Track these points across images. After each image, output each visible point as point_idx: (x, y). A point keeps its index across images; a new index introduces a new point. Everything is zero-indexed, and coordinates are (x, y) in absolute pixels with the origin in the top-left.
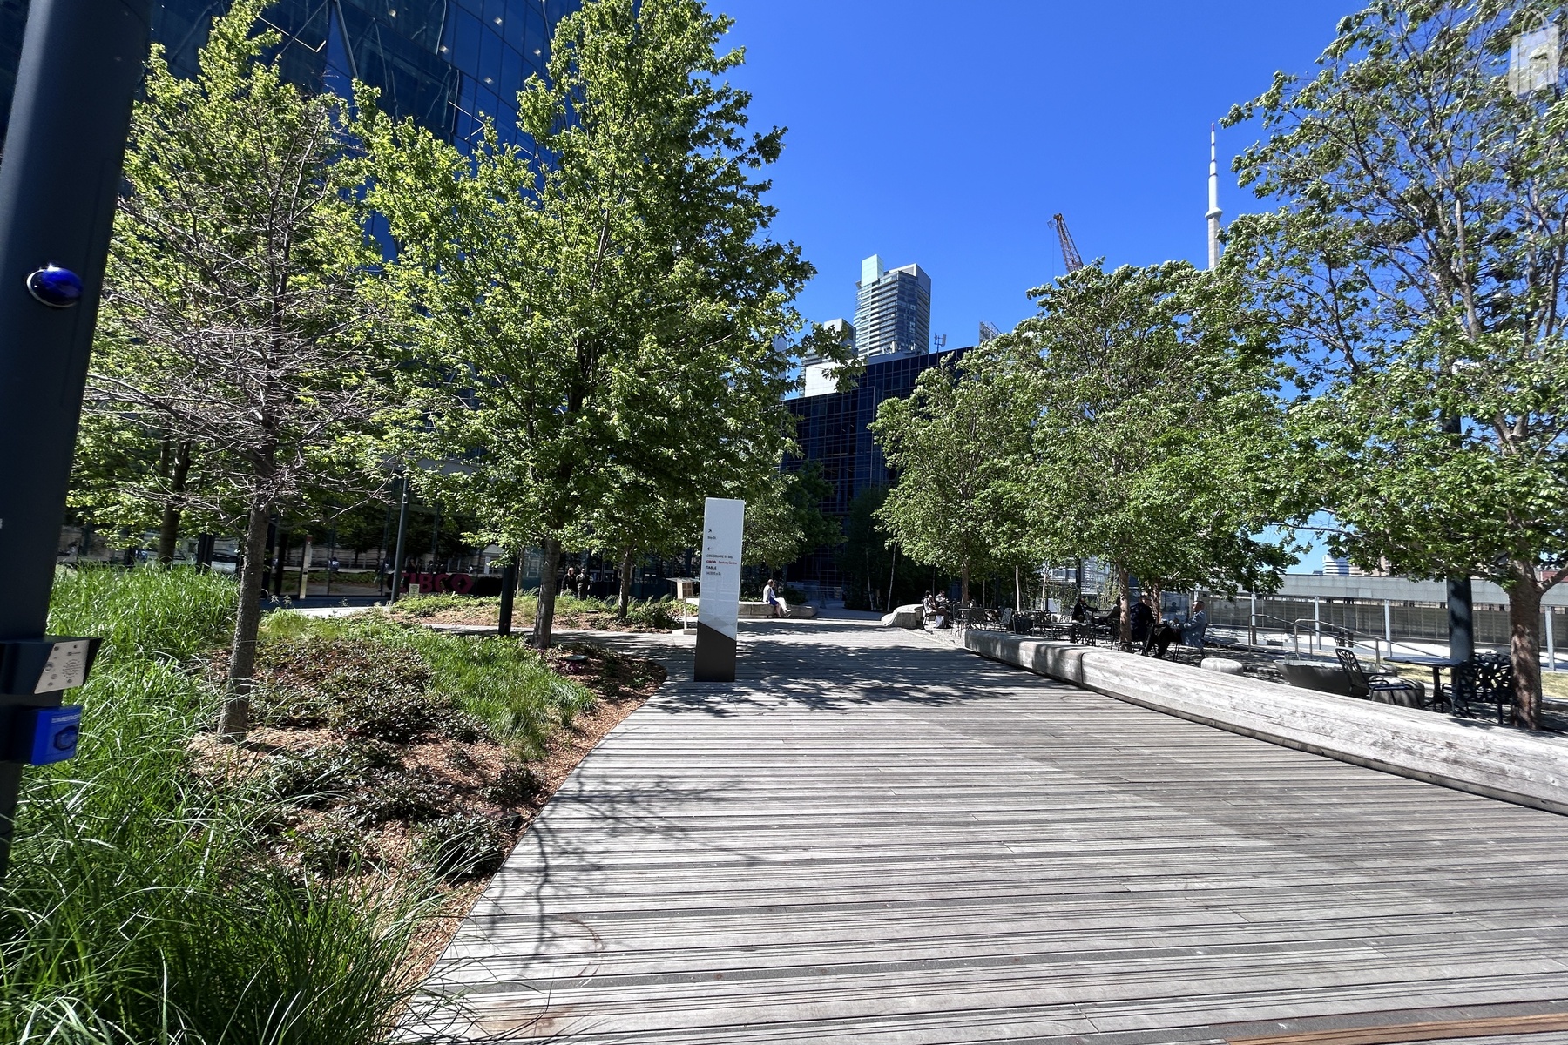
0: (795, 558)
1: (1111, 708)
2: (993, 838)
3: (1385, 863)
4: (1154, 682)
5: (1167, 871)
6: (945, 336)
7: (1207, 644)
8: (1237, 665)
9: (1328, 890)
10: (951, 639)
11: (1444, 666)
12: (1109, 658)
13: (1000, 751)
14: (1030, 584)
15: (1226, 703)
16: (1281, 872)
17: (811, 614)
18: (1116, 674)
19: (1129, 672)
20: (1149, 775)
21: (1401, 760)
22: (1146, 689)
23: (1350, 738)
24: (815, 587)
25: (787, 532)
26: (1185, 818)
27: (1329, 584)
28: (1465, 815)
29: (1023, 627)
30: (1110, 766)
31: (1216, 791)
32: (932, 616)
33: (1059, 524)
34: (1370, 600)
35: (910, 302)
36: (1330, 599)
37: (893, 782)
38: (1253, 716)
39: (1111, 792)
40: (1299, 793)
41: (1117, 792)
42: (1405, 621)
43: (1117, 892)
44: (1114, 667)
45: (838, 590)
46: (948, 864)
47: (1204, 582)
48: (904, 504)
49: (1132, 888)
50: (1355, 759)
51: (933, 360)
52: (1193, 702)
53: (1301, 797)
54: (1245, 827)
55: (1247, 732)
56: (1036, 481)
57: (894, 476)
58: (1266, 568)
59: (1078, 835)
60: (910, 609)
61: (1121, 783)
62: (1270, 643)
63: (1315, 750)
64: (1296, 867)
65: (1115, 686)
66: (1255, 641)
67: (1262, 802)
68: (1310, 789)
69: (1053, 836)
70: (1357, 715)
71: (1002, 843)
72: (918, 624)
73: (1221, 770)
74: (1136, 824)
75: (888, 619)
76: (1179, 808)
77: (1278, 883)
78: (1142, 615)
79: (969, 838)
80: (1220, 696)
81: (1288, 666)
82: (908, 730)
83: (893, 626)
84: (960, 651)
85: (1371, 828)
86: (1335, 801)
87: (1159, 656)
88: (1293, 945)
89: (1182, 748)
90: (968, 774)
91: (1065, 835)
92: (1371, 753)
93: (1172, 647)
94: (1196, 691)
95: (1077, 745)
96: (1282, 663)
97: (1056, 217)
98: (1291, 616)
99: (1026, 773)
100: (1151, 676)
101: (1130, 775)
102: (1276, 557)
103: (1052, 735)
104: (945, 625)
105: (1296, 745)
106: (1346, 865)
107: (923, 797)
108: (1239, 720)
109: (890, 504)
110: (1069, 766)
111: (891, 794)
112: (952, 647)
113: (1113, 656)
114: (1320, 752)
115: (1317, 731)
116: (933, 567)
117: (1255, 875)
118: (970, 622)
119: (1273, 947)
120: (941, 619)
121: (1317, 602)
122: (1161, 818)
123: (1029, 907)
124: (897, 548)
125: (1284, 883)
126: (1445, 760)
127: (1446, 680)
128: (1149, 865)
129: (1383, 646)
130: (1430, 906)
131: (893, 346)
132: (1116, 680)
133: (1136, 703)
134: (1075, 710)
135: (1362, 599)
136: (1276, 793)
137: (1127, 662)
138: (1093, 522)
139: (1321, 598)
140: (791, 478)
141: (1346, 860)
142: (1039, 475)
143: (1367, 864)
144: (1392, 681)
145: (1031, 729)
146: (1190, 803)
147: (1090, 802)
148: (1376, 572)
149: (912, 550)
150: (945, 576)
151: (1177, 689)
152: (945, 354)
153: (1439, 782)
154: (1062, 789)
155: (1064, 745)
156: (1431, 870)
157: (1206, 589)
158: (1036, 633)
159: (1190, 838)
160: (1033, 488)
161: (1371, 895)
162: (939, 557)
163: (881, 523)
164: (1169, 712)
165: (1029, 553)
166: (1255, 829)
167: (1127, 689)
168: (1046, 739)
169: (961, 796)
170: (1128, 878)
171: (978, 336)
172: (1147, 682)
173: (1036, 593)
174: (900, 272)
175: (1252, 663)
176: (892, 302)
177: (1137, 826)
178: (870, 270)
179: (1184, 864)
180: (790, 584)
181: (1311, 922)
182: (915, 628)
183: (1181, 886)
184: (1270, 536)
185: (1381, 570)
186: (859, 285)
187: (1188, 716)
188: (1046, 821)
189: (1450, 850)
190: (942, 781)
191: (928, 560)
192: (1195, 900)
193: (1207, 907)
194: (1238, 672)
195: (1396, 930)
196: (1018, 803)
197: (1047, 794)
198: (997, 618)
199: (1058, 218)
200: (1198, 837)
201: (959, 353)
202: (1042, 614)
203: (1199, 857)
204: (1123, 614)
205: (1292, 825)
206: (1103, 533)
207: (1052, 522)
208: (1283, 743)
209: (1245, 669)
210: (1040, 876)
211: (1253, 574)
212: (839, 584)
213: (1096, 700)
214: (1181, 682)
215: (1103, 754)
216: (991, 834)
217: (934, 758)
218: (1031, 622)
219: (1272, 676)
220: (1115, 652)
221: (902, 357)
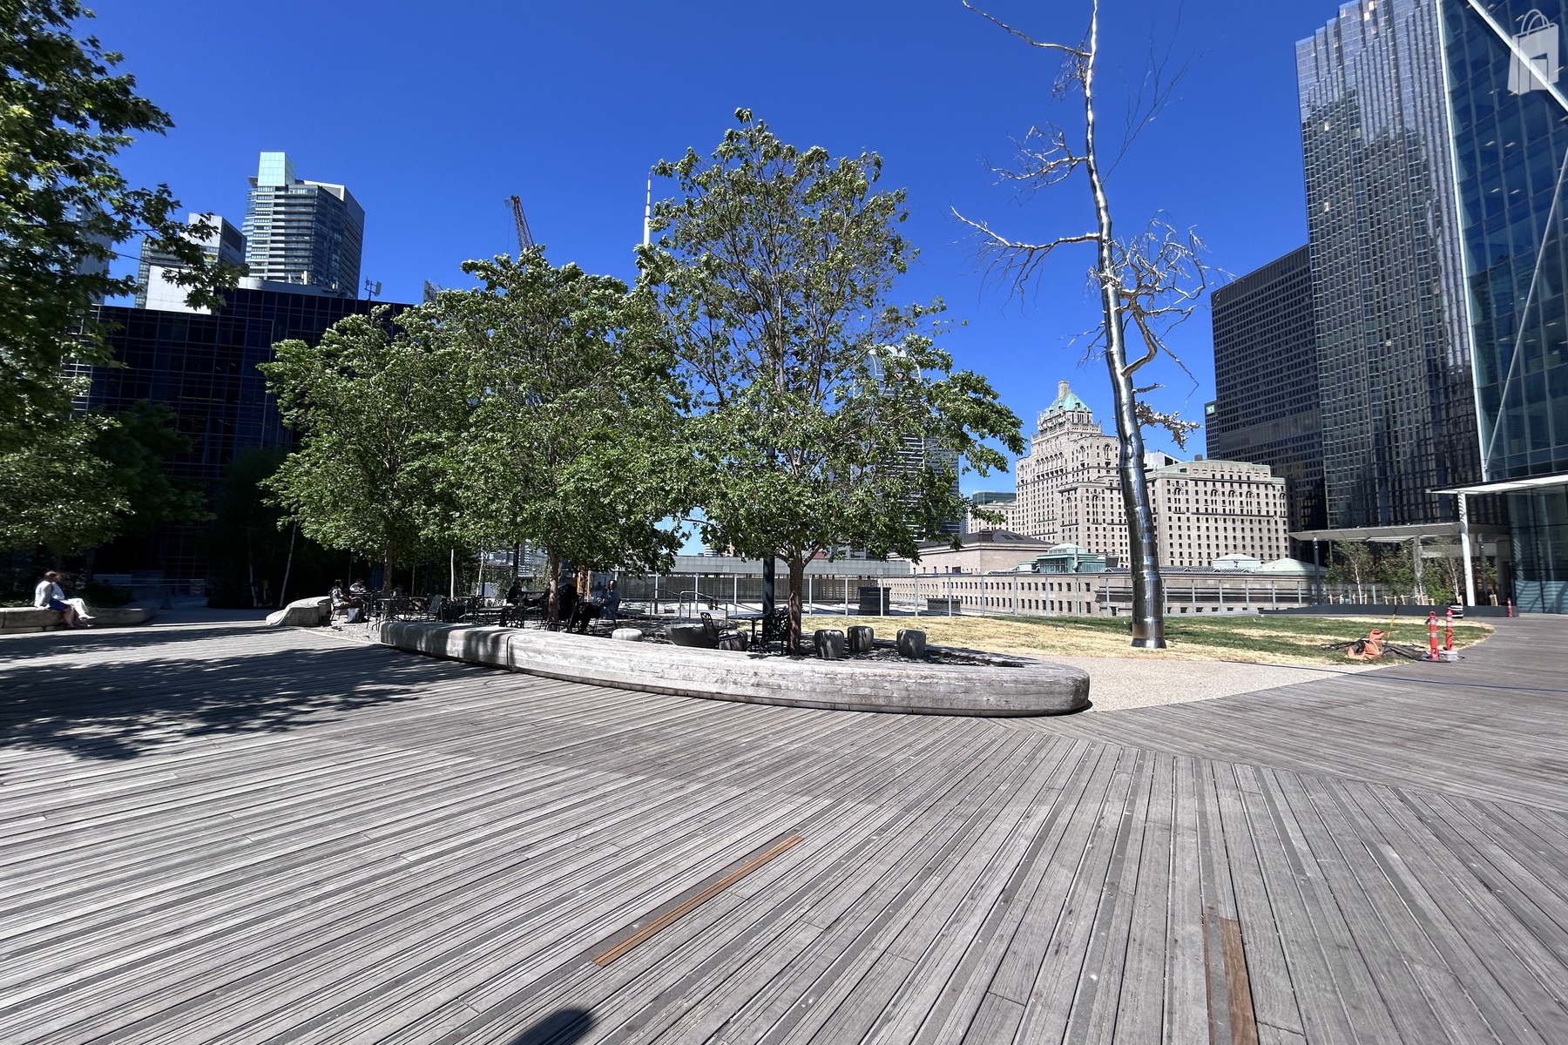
0: (110, 537)
1: (532, 686)
2: (387, 854)
3: (713, 769)
4: (572, 656)
5: (564, 828)
6: (379, 285)
7: (620, 617)
8: (638, 632)
9: (679, 801)
10: (365, 635)
11: (758, 619)
12: (534, 638)
13: (410, 753)
14: (466, 568)
15: (626, 666)
16: (650, 798)
17: (140, 618)
18: (540, 652)
19: (551, 649)
20: (560, 742)
21: (730, 690)
22: (565, 663)
23: (704, 680)
24: (155, 580)
25: (95, 501)
26: (584, 774)
27: (706, 563)
28: (760, 721)
29: (452, 614)
30: (523, 742)
31: (611, 744)
32: (343, 610)
33: (494, 507)
34: (728, 574)
35: (334, 230)
36: (706, 574)
37: (254, 825)
38: (644, 674)
39: (522, 768)
40: (669, 730)
41: (528, 767)
42: (746, 589)
43: (516, 864)
44: (538, 647)
45: (198, 584)
46: (322, 905)
47: (622, 564)
48: (308, 473)
49: (530, 855)
50: (706, 695)
51: (365, 307)
52: (602, 669)
53: (668, 733)
54: (628, 769)
55: (639, 687)
56: (473, 460)
57: (295, 438)
58: (665, 551)
59: (485, 820)
60: (313, 602)
61: (534, 758)
62: (666, 611)
63: (682, 693)
64: (661, 788)
65: (538, 664)
66: (656, 611)
67: (644, 744)
68: (675, 725)
69: (459, 829)
70: (709, 661)
71: (396, 856)
72: (321, 618)
73: (618, 724)
74: (542, 793)
75: (275, 618)
76: (580, 767)
77: (645, 808)
78: (568, 594)
79: (356, 863)
80: (622, 660)
81: (673, 629)
82: (286, 753)
83: (284, 625)
84: (375, 647)
85: (709, 745)
86: (691, 730)
87: (582, 632)
88: (649, 856)
89: (589, 712)
90: (365, 788)
91: (471, 825)
92: (714, 689)
93: (592, 622)
94: (604, 659)
95: (498, 728)
96: (669, 628)
97: (513, 198)
98: (678, 589)
99: (436, 770)
100: (570, 651)
101: (542, 747)
102: (672, 542)
103: (473, 723)
104: (359, 619)
105: (672, 692)
106: (691, 778)
107: (291, 834)
108: (636, 679)
109: (288, 471)
110: (485, 752)
111: (247, 842)
112: (367, 643)
113: (537, 636)
114: (686, 694)
115: (684, 678)
116: (347, 551)
117: (631, 807)
118: (391, 614)
119: (637, 863)
120: (354, 612)
121: (697, 577)
122: (565, 780)
123: (420, 917)
124: (294, 529)
125: (651, 806)
126: (753, 685)
127: (759, 628)
128: (549, 827)
129: (731, 607)
130: (736, 791)
131: (305, 276)
132: (539, 659)
133: (556, 677)
134: (499, 693)
135: (724, 574)
136: (654, 734)
137: (549, 640)
138: (527, 506)
139: (700, 574)
140: (106, 423)
141: (690, 775)
142: (475, 454)
143: (704, 773)
144: (732, 633)
145: (448, 722)
146: (590, 760)
147: (501, 783)
148: (726, 554)
149: (317, 531)
150: (363, 562)
151: (589, 660)
152: (380, 304)
153: (749, 700)
154: (474, 777)
155: (480, 732)
156: (739, 765)
157: (623, 569)
158: (469, 619)
159: (586, 791)
160: (469, 468)
161: (704, 795)
162: (355, 539)
163: (274, 495)
164: (584, 681)
165: (462, 537)
166: (636, 768)
167: (547, 666)
168: (465, 729)
169: (350, 817)
170: (528, 847)
171: (422, 294)
172: (565, 656)
173: (474, 578)
174: (320, 188)
175: (650, 630)
176: (306, 221)
177: (542, 795)
178: (272, 169)
179: (579, 817)
180: (99, 577)
181: (664, 831)
182: (318, 625)
183: (574, 838)
184: (665, 525)
185: (729, 552)
186: (254, 182)
187: (598, 682)
188: (454, 815)
189: (751, 747)
190: (326, 806)
191: (340, 543)
192: (584, 846)
193: (592, 849)
194: (639, 639)
195: (715, 817)
196: (424, 805)
197: (457, 786)
198: (425, 608)
199: (516, 200)
200: (593, 788)
201: (398, 308)
202: (475, 599)
203: (591, 806)
204: (551, 595)
205: (661, 757)
206: (535, 518)
207: (487, 505)
208: (663, 692)
209: (644, 635)
210: (438, 877)
211: (656, 556)
212: (198, 575)
213: (519, 680)
214: (593, 653)
215: (521, 732)
216: (386, 849)
217: (320, 780)
218: (463, 607)
219: (663, 639)
220: (542, 632)
221: (317, 292)
